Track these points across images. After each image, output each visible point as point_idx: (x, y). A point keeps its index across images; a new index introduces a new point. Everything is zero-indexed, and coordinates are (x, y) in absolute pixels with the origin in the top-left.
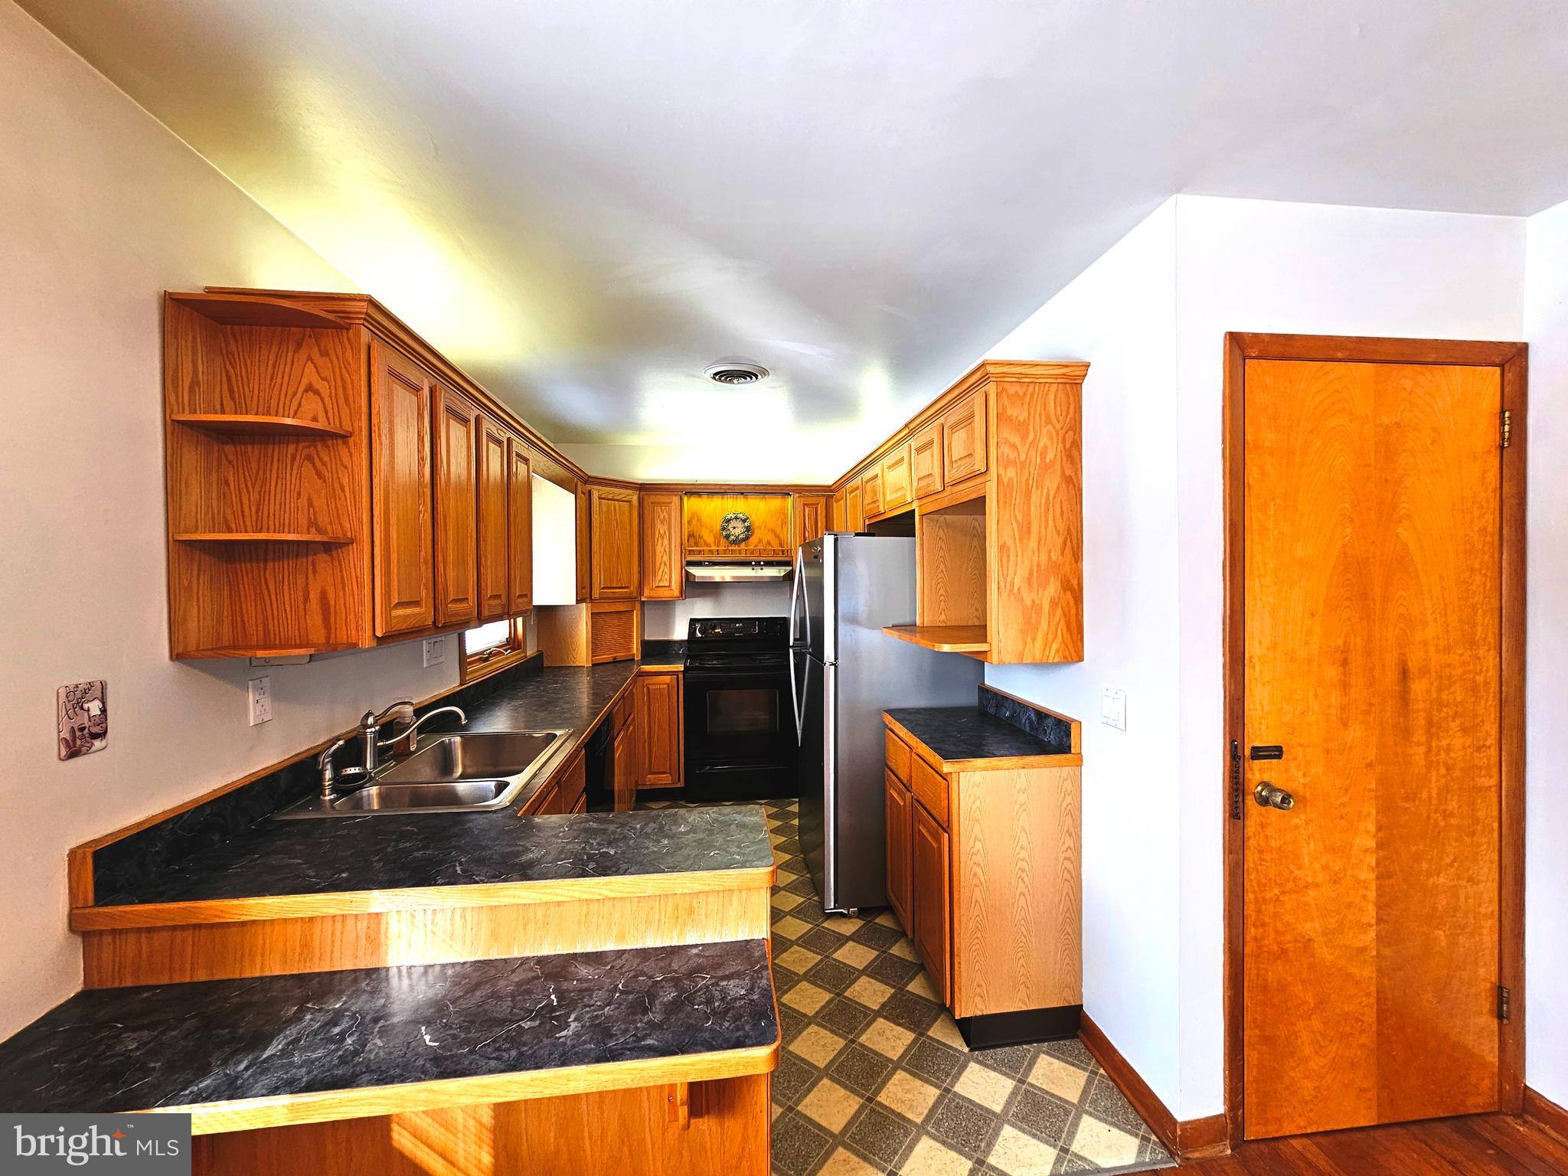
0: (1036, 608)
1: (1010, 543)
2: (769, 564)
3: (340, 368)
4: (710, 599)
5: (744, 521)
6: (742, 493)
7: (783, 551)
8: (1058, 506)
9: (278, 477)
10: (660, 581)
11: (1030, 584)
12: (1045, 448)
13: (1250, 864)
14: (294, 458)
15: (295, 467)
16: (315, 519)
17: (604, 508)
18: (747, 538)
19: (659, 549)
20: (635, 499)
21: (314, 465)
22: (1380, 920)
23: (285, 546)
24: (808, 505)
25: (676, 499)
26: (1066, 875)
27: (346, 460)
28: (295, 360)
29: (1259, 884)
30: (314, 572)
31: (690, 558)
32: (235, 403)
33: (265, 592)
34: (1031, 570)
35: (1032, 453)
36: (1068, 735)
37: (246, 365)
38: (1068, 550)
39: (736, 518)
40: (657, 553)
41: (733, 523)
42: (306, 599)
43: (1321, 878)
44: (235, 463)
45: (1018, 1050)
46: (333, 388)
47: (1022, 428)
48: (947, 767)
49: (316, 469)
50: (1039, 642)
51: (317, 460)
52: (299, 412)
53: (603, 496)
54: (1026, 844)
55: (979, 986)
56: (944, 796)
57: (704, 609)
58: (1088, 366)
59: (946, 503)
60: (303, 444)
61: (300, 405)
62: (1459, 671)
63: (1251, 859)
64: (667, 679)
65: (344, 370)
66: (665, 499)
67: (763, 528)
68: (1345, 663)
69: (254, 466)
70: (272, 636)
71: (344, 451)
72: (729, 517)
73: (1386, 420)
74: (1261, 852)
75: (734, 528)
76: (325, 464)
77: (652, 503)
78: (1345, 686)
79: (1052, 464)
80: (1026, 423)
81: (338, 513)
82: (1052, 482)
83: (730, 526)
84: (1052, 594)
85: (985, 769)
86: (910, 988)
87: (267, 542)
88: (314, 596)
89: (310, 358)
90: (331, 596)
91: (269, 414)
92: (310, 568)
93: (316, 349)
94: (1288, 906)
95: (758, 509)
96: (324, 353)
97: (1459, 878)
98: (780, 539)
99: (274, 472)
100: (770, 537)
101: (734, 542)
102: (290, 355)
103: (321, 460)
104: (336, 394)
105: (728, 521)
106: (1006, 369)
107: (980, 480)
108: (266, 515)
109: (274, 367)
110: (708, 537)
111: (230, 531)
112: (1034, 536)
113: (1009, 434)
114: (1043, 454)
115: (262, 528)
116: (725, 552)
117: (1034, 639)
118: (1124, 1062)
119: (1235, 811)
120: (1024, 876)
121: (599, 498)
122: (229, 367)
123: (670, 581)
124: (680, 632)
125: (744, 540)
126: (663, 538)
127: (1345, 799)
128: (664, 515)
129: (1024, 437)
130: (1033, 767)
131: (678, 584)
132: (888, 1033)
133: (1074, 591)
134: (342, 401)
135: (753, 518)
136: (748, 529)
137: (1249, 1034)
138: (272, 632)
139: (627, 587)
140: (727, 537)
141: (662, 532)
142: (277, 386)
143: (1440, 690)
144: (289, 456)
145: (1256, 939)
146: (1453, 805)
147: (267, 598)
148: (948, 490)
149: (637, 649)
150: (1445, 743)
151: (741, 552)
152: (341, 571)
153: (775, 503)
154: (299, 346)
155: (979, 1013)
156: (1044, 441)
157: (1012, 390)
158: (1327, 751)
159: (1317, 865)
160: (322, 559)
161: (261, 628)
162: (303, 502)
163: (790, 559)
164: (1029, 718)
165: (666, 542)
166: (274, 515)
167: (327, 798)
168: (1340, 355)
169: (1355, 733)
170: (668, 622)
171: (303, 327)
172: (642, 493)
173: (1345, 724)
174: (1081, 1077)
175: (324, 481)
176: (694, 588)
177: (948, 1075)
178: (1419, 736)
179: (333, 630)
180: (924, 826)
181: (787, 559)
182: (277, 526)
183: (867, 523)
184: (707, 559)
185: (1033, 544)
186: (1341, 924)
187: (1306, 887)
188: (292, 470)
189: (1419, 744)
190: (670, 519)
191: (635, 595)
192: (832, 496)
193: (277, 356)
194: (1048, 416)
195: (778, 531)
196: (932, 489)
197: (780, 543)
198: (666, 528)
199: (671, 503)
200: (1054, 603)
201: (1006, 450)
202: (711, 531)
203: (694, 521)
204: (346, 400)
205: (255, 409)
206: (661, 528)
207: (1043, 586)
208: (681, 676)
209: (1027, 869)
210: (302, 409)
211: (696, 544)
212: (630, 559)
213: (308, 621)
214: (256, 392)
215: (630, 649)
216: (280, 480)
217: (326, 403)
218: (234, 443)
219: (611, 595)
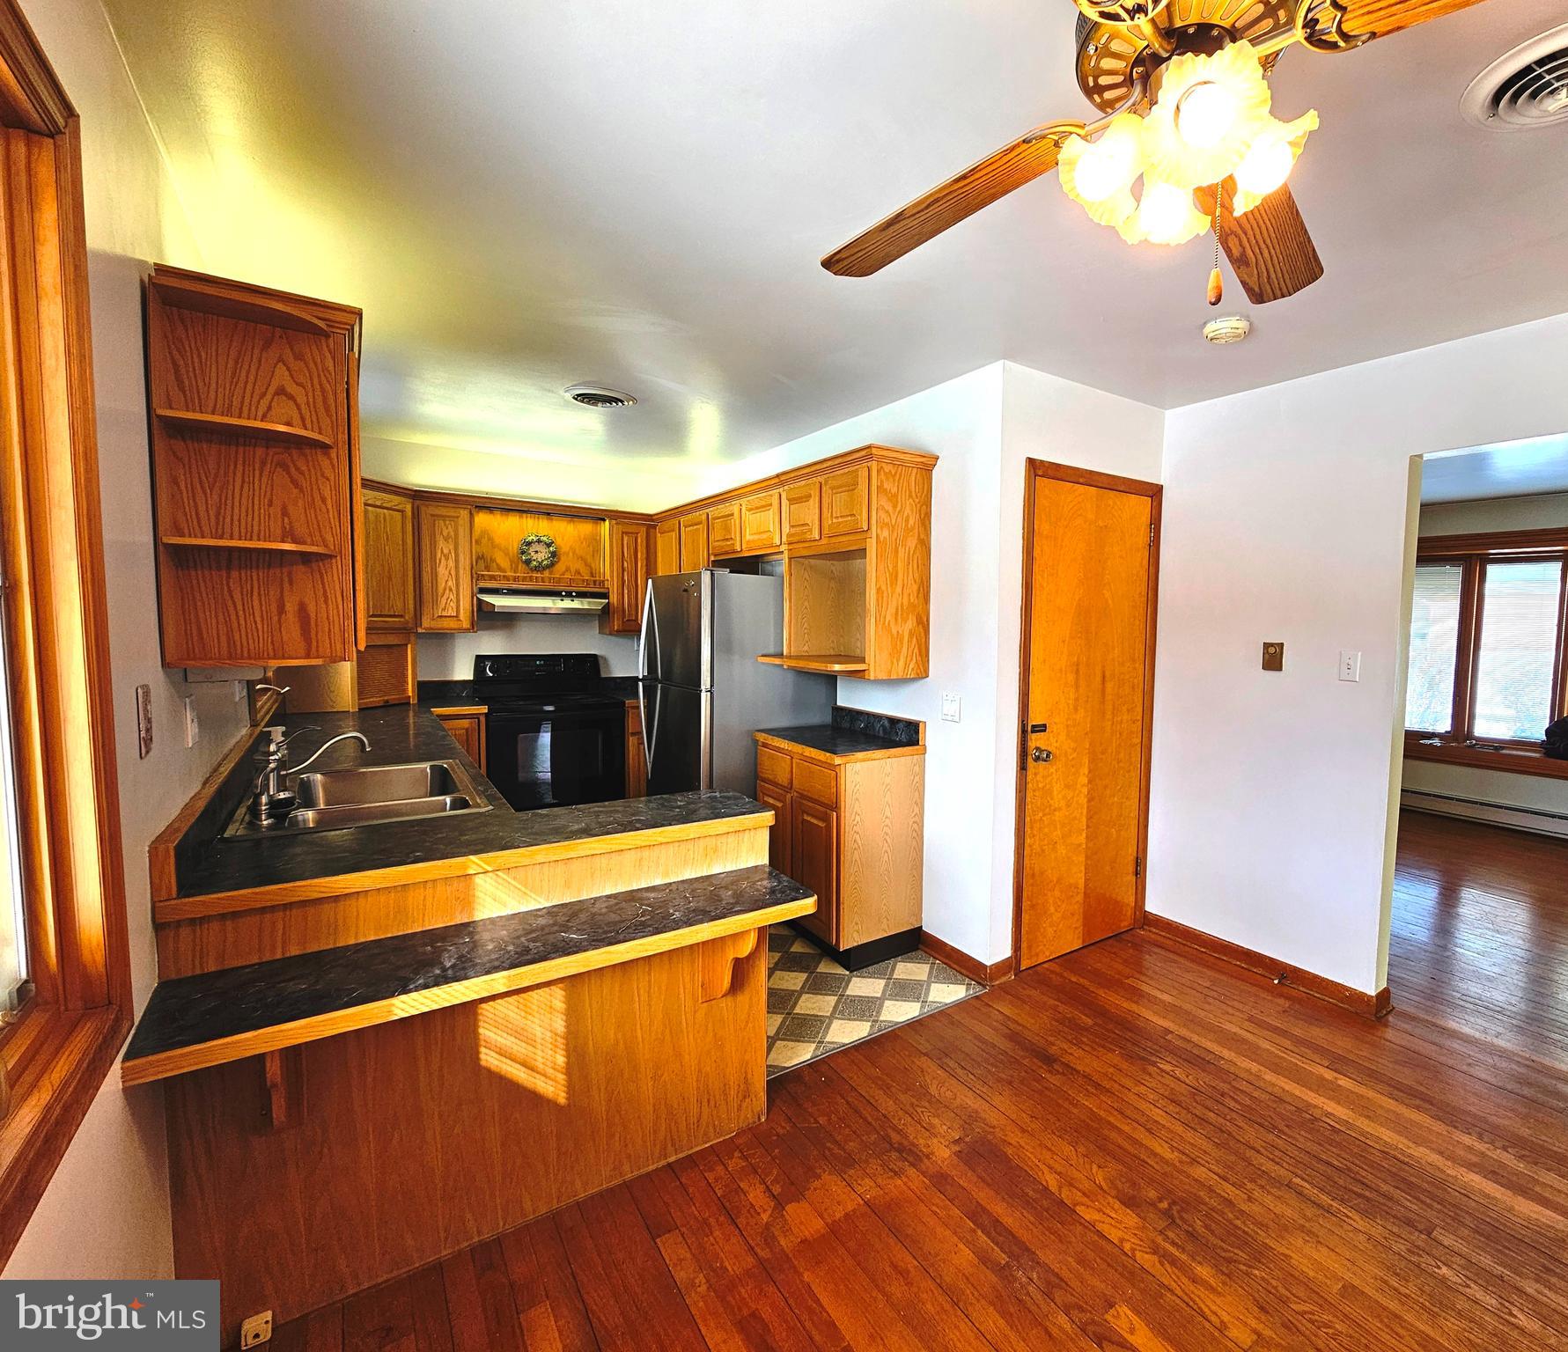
0: (899, 636)
1: (884, 588)
2: (581, 595)
3: (319, 376)
4: (500, 632)
5: (549, 545)
6: (548, 514)
7: (595, 582)
8: (915, 561)
9: (243, 482)
10: (444, 610)
11: (896, 619)
12: (908, 516)
13: (1028, 799)
14: (263, 463)
15: (266, 473)
16: (291, 527)
17: (371, 517)
18: (552, 565)
19: (442, 571)
20: (409, 508)
21: (289, 473)
22: (1088, 827)
23: (254, 557)
24: (627, 533)
25: (464, 514)
26: (915, 834)
27: (328, 472)
28: (263, 360)
29: (1033, 811)
30: (291, 583)
31: (482, 584)
32: (185, 396)
33: (230, 603)
34: (897, 609)
35: (899, 520)
36: (917, 732)
37: (199, 356)
38: (921, 595)
39: (539, 541)
40: (440, 576)
41: (535, 547)
42: (281, 610)
43: (1063, 803)
44: (186, 461)
45: (883, 964)
46: (310, 394)
47: (893, 499)
48: (838, 760)
49: (291, 477)
50: (901, 663)
51: (293, 470)
52: (269, 416)
53: (369, 502)
54: (889, 815)
55: (857, 924)
56: (834, 783)
57: (494, 644)
58: (937, 458)
59: (823, 551)
60: (277, 450)
61: (269, 408)
62: (1127, 677)
63: (1029, 794)
64: (465, 723)
65: (323, 378)
66: (452, 513)
67: (571, 554)
68: (1077, 672)
69: (212, 465)
70: (239, 648)
71: (325, 463)
72: (530, 539)
73: (1101, 524)
74: (1034, 791)
75: (537, 552)
76: (302, 473)
77: (432, 515)
78: (1077, 686)
79: (913, 528)
80: (895, 496)
81: (319, 526)
82: (912, 542)
83: (531, 550)
84: (910, 627)
85: (864, 760)
86: (793, 949)
87: (230, 549)
88: (291, 607)
89: (281, 360)
90: (311, 608)
91: (229, 413)
92: (286, 579)
93: (288, 351)
94: (1046, 822)
95: (565, 533)
96: (299, 357)
97: (1123, 798)
98: (590, 567)
99: (239, 475)
100: (579, 565)
101: (536, 569)
102: (256, 351)
103: (297, 469)
104: (314, 402)
105: (529, 544)
106: (885, 453)
107: (858, 537)
108: (228, 520)
109: (237, 362)
110: (503, 562)
111: (182, 535)
112: (900, 582)
113: (884, 502)
114: (907, 521)
115: (223, 533)
116: (524, 579)
117: (898, 661)
118: (953, 949)
119: (1023, 767)
120: (887, 838)
121: (366, 504)
122: (177, 356)
123: (458, 611)
124: (463, 671)
125: (548, 567)
126: (447, 559)
127: (1075, 755)
128: (448, 530)
129: (895, 507)
130: (895, 757)
131: (469, 614)
132: (786, 977)
133: (924, 624)
134: (322, 410)
135: (559, 541)
136: (554, 554)
137: (1025, 904)
138: (238, 644)
139: (401, 616)
140: (528, 562)
141: (446, 551)
142: (241, 384)
143: (1119, 687)
144: (257, 460)
145: (1030, 846)
146: (1122, 755)
147: (231, 609)
148: (824, 541)
149: (413, 691)
150: (1119, 719)
151: (544, 580)
152: (323, 584)
153: (586, 528)
154: (267, 345)
155: (856, 944)
156: (907, 511)
157: (887, 468)
158: (1067, 726)
159: (1060, 796)
160: (300, 571)
161: (223, 639)
162: (276, 510)
163: (606, 591)
164: (882, 725)
165: (451, 563)
166: (239, 521)
167: (265, 823)
168: (1081, 480)
169: (1081, 712)
170: (446, 660)
171: (274, 326)
172: (418, 502)
173: (1076, 710)
174: (926, 967)
175: (301, 490)
176: (487, 618)
177: (839, 988)
178: (1109, 716)
179: (314, 644)
180: (808, 814)
181: (602, 590)
182: (243, 531)
183: (712, 558)
184: (506, 586)
185: (899, 589)
186: (1070, 831)
187: (1055, 810)
188: (261, 475)
189: (1108, 720)
190: (456, 535)
191: (410, 625)
192: (654, 527)
193: (240, 353)
194: (910, 492)
195: (589, 560)
196: (808, 536)
197: (592, 573)
198: (452, 547)
199: (458, 517)
200: (911, 634)
201: (883, 515)
202: (507, 554)
203: (484, 541)
204: (327, 410)
205: (211, 405)
206: (443, 546)
207: (905, 620)
208: (483, 719)
209: (889, 832)
210: (273, 412)
211: (487, 568)
212: (404, 584)
213: (284, 633)
214: (213, 385)
215: (405, 690)
216: (246, 486)
217: (303, 411)
218: (184, 440)
219: (382, 625)
